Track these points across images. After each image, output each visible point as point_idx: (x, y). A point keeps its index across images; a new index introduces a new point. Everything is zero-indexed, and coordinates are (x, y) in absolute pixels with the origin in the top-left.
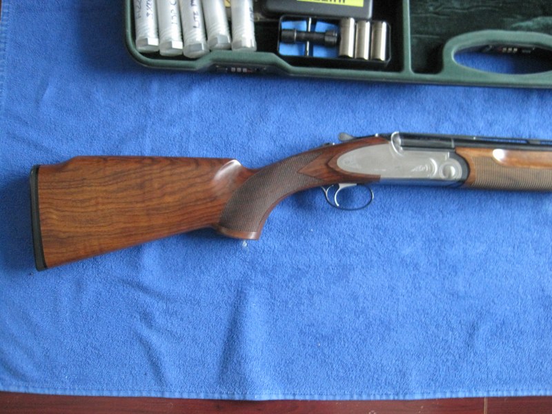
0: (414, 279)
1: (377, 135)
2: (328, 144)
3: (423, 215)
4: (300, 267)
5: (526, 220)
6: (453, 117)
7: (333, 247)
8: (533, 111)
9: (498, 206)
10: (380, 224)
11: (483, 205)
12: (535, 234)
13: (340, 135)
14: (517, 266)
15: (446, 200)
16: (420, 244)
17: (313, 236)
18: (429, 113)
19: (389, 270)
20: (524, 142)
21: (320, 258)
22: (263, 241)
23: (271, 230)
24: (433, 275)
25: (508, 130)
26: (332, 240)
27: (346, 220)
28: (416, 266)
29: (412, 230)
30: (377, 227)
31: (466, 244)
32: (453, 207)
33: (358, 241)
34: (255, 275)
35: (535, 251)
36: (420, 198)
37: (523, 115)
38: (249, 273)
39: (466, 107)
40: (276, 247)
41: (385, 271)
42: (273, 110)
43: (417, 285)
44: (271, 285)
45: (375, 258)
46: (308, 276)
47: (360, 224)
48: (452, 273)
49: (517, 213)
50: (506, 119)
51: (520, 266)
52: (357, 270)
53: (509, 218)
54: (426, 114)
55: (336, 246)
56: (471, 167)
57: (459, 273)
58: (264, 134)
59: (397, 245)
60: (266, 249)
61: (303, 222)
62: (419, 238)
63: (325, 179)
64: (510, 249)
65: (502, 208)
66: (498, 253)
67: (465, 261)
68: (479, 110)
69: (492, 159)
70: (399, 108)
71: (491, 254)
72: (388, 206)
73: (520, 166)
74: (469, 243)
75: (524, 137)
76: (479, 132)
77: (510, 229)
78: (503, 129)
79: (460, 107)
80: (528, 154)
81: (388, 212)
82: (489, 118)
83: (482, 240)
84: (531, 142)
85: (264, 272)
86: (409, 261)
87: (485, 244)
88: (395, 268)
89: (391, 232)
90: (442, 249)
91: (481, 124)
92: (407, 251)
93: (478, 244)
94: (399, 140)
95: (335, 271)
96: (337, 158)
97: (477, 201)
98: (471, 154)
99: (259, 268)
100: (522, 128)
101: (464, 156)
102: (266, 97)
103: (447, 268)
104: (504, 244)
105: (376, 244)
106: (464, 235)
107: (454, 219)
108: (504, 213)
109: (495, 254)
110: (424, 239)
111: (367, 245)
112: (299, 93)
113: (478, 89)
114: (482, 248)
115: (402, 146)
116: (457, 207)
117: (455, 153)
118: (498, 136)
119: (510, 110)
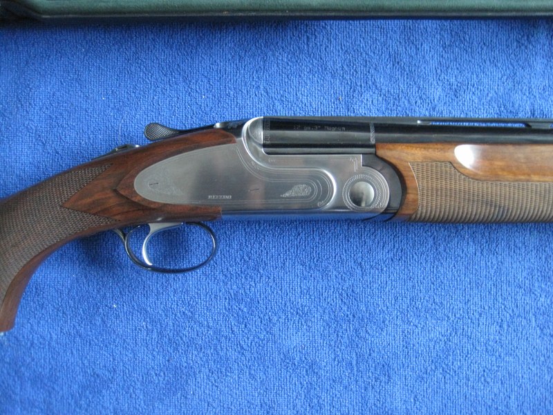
0: (309, 392)
1: (218, 125)
2: (125, 147)
3: (325, 273)
4: (98, 371)
5: (525, 274)
6: (381, 81)
7: (155, 336)
8: (539, 64)
9: (471, 250)
10: (241, 291)
11: (441, 249)
12: (542, 299)
13: (149, 129)
14: (507, 358)
15: (369, 242)
16: (318, 326)
17: (117, 317)
18: (333, 76)
19: (260, 375)
20: (522, 126)
21: (132, 355)
22: (32, 325)
23: (42, 306)
24: (345, 382)
25: (489, 103)
26: (152, 321)
27: (177, 285)
28: (312, 367)
29: (304, 301)
30: (236, 298)
31: (409, 323)
32: (382, 255)
33: (201, 324)
34: (21, 386)
35: (542, 330)
36: (317, 239)
37: (520, 72)
38: (11, 382)
39: (405, 59)
40: (54, 336)
41: (253, 377)
42: (39, 87)
43: (315, 401)
44: (50, 403)
45: (233, 354)
46: (113, 387)
47: (203, 292)
48: (382, 378)
49: (508, 260)
50: (485, 81)
51: (511, 359)
52: (200, 377)
53: (492, 272)
54: (329, 77)
55: (160, 334)
56: (408, 183)
57: (395, 378)
58: (25, 131)
59: (275, 330)
60: (36, 342)
61: (98, 292)
62: (317, 315)
63: (117, 217)
64: (494, 328)
65: (478, 254)
66: (469, 338)
67: (407, 355)
68: (433, 64)
69: (454, 164)
70: (275, 68)
71: (456, 340)
72: (255, 257)
73: (510, 177)
74: (414, 321)
75: (521, 116)
76: (434, 109)
77: (493, 290)
78: (480, 99)
79: (395, 60)
80: (529, 150)
81: (256, 269)
82: (453, 80)
83: (439, 315)
84: (535, 126)
85: (37, 380)
86: (297, 359)
87: (444, 322)
88: (271, 372)
89: (262, 306)
90: (363, 334)
91: (437, 93)
92: (294, 340)
93: (431, 323)
94: (260, 134)
95: (161, 379)
96: (134, 177)
97: (431, 241)
98: (409, 155)
99: (27, 374)
100: (517, 97)
101: (393, 161)
102: (27, 63)
103: (372, 369)
104: (482, 320)
105: (235, 329)
106: (405, 307)
107: (384, 277)
108: (483, 263)
109: (465, 340)
110: (326, 317)
111: (218, 332)
112: (87, 51)
113: (429, 24)
114: (439, 330)
115: (264, 146)
116: (391, 255)
117: (375, 154)
118: (472, 115)
119: (494, 62)
